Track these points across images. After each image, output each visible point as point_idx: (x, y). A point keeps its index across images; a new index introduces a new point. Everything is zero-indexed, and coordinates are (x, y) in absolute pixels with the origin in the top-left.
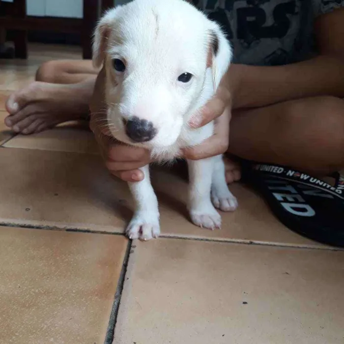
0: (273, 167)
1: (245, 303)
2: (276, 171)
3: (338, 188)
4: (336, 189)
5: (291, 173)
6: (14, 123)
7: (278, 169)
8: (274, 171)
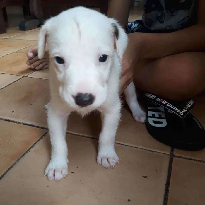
0: (151, 95)
1: (73, 173)
2: (152, 97)
3: (182, 111)
4: (181, 111)
5: (158, 99)
6: (31, 64)
7: (153, 96)
8: (151, 98)
